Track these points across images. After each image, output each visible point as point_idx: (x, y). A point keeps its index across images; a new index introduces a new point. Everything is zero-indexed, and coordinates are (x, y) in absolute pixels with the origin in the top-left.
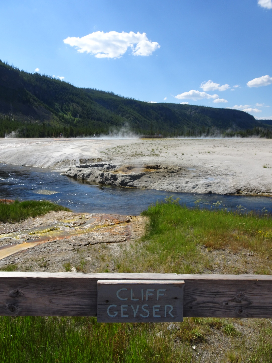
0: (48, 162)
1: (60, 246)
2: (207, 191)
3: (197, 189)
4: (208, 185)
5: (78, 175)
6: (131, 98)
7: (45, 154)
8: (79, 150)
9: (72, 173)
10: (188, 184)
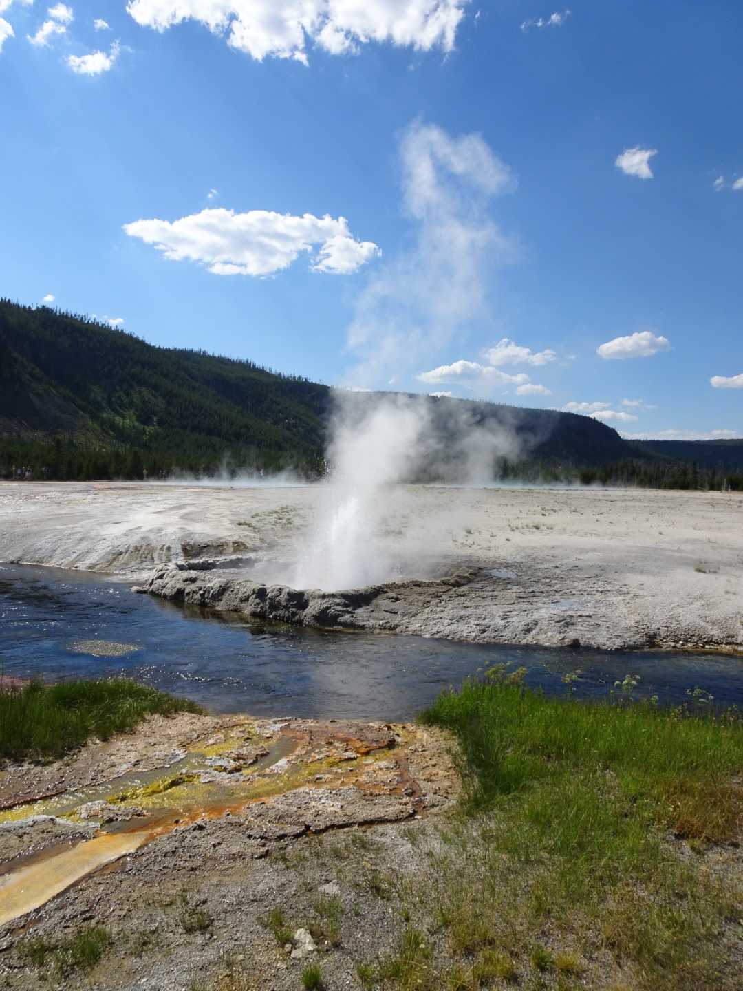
0: (88, 552)
1: (220, 844)
2: (566, 640)
3: (538, 634)
4: (567, 623)
5: (186, 591)
6: (300, 377)
7: (82, 530)
8: (176, 518)
9: (168, 586)
10: (509, 620)
